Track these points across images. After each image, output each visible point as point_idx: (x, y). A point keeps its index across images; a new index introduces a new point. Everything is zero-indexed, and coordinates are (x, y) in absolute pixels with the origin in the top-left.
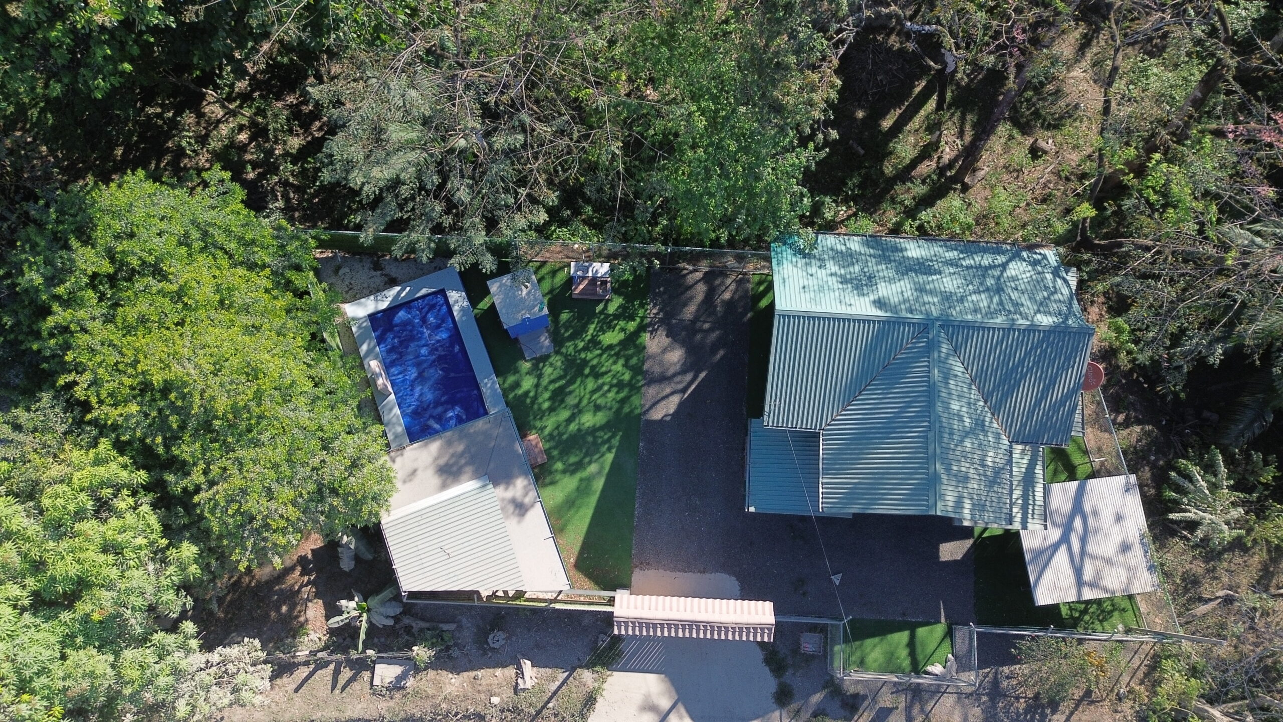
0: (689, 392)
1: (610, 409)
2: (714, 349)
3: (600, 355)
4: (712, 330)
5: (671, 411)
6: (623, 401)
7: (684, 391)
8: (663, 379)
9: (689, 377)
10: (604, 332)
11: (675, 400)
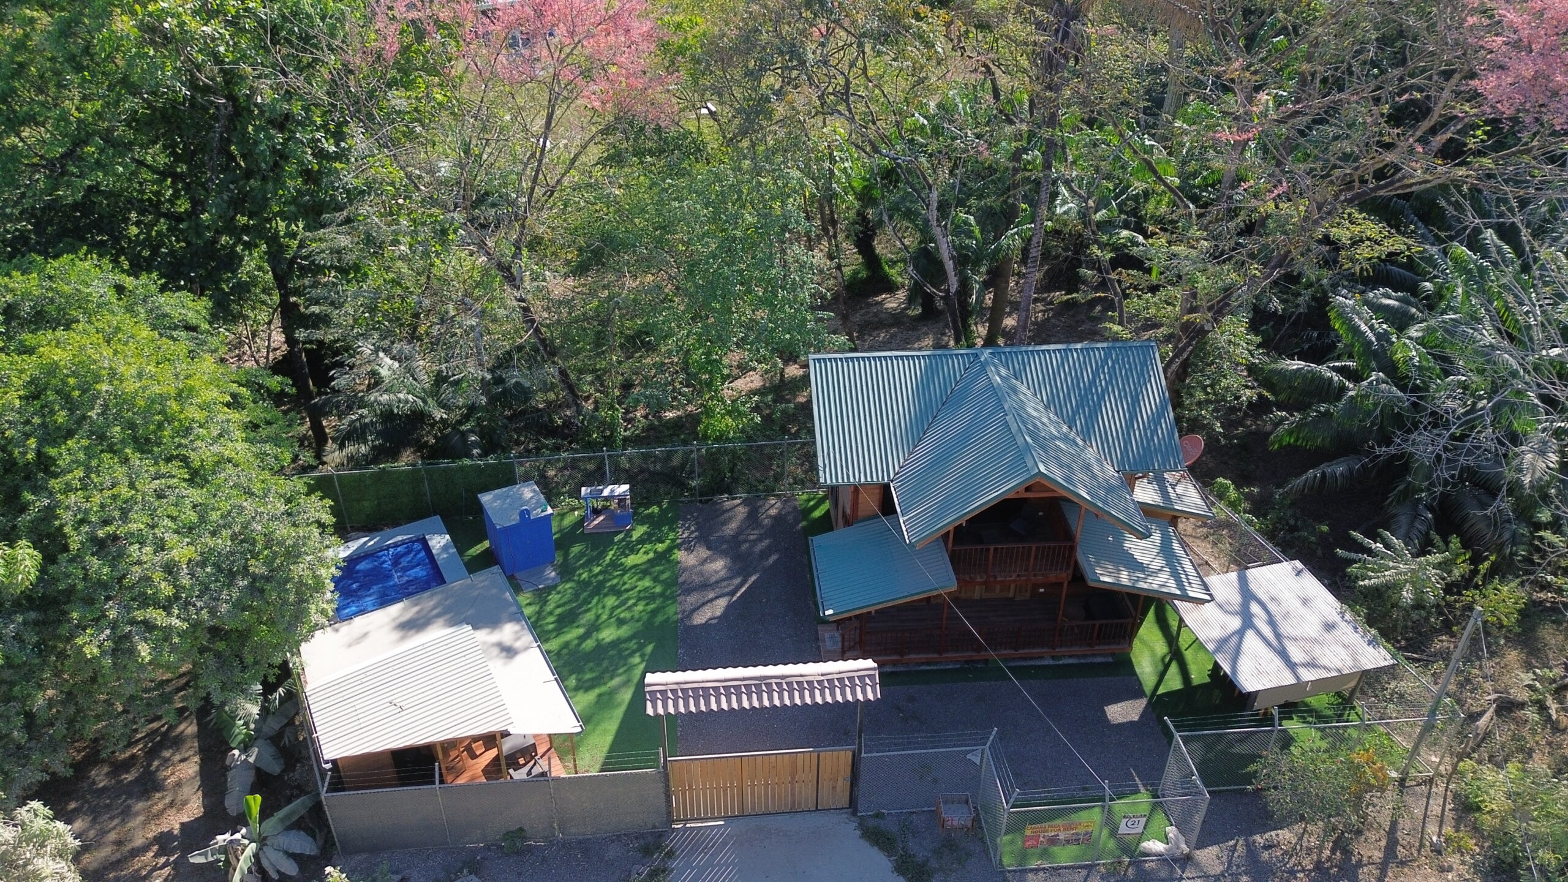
0: (738, 594)
1: (638, 621)
2: (764, 554)
3: (622, 575)
4: (760, 539)
5: (718, 613)
6: (654, 613)
7: (732, 593)
8: (705, 586)
9: (737, 581)
10: (627, 556)
11: (723, 602)
